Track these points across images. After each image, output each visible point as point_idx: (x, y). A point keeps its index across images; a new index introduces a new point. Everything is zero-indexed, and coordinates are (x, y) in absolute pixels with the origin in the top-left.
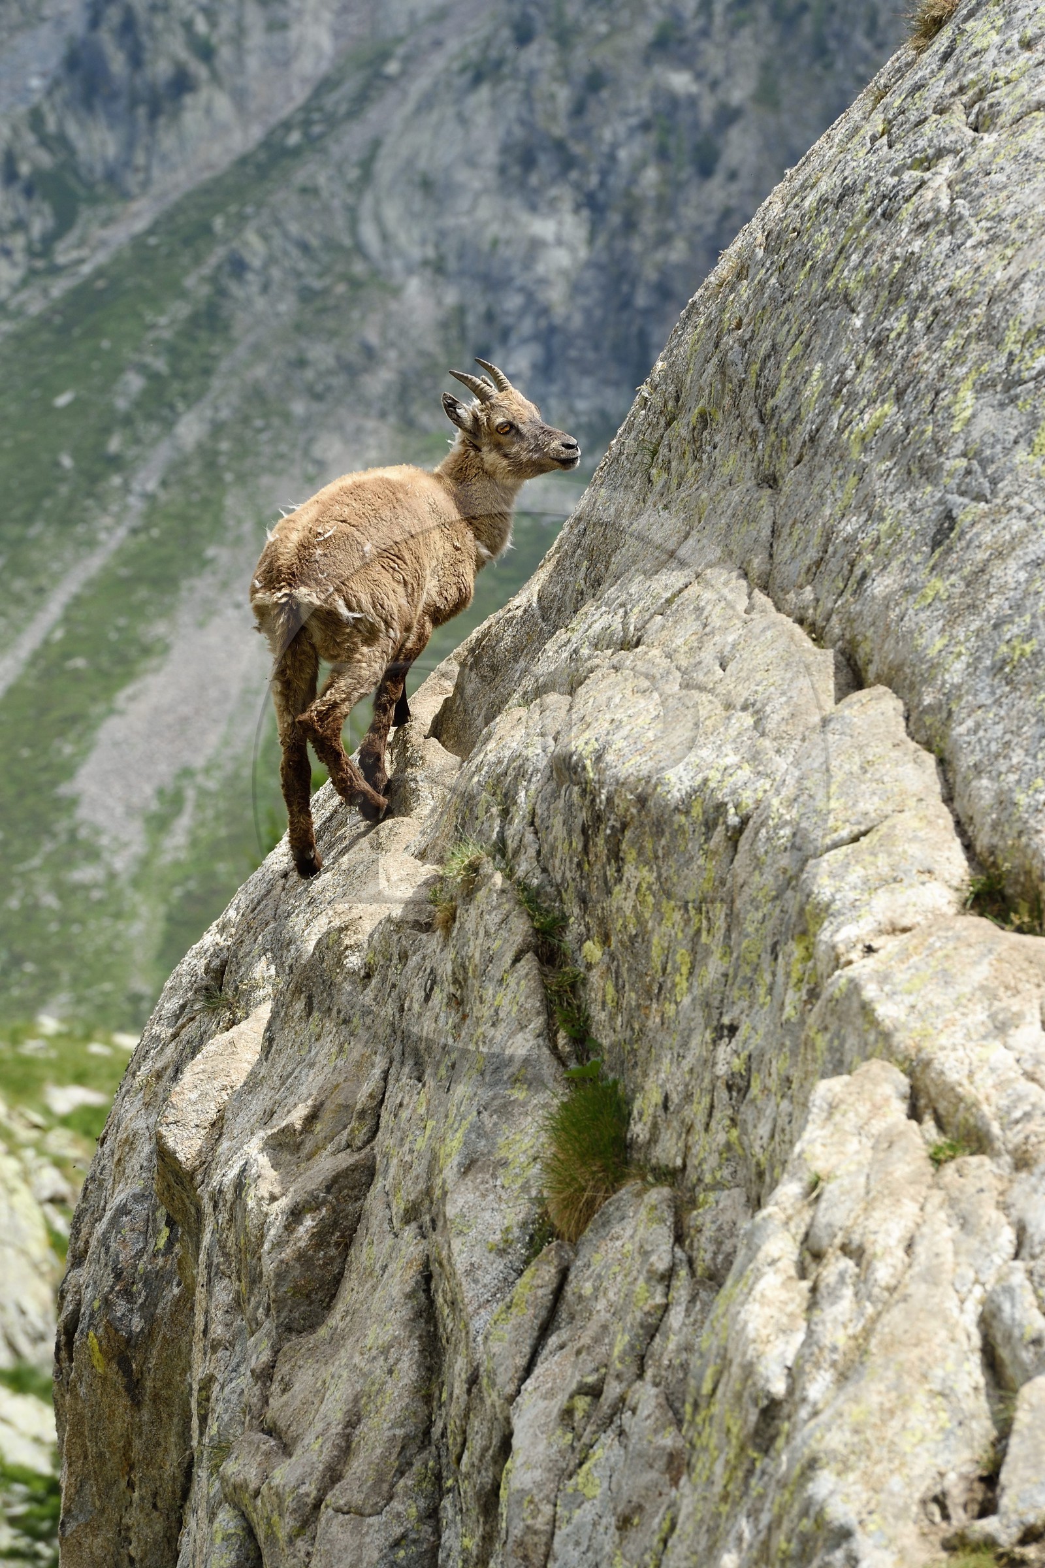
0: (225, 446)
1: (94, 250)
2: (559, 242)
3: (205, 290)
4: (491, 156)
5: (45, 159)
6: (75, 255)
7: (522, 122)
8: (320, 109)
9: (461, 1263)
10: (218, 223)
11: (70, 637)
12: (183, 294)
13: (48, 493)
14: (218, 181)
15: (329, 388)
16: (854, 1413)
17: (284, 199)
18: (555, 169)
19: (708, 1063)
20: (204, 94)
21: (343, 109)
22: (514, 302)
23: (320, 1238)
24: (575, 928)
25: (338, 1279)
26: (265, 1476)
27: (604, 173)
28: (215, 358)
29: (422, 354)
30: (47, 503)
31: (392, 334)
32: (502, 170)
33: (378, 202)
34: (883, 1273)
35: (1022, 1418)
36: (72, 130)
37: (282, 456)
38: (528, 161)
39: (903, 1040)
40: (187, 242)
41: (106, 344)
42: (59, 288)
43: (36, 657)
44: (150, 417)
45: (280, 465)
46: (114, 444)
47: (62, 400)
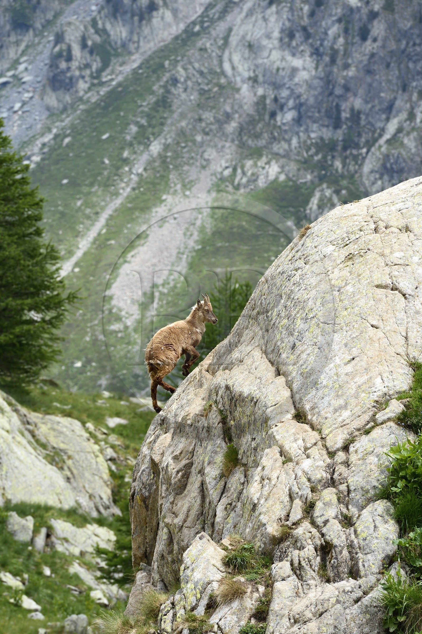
0: (169, 154)
1: (117, 75)
2: (304, 69)
3: (162, 91)
4: (276, 34)
5: (98, 39)
6: (109, 77)
7: (289, 20)
8: (208, 16)
9: (207, 481)
10: (167, 63)
11: (108, 232)
12: (153, 93)
13: (100, 174)
14: (166, 46)
15: (211, 130)
16: (267, 505)
17: (193, 53)
18: (302, 39)
19: (251, 445)
20: (161, 11)
21: (216, 16)
22: (285, 93)
23: (183, 476)
24: (229, 418)
25: (186, 485)
26: (173, 521)
27: (322, 40)
28: (165, 118)
29: (248, 115)
30: (99, 178)
31: (236, 107)
32: (281, 40)
33: (230, 53)
34: (273, 482)
35: (294, 506)
36: (108, 27)
37: (192, 158)
38: (291, 36)
39: (280, 442)
40: (154, 71)
41: (122, 114)
42: (103, 91)
43: (95, 240)
44: (140, 143)
45: (191, 161)
46: (126, 154)
47: (105, 137)
